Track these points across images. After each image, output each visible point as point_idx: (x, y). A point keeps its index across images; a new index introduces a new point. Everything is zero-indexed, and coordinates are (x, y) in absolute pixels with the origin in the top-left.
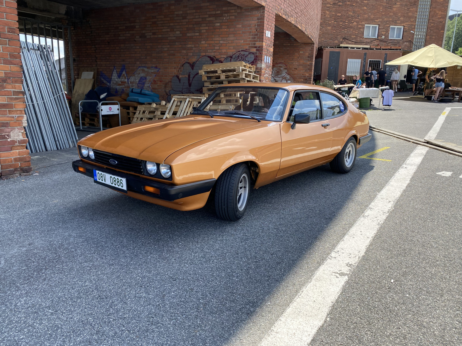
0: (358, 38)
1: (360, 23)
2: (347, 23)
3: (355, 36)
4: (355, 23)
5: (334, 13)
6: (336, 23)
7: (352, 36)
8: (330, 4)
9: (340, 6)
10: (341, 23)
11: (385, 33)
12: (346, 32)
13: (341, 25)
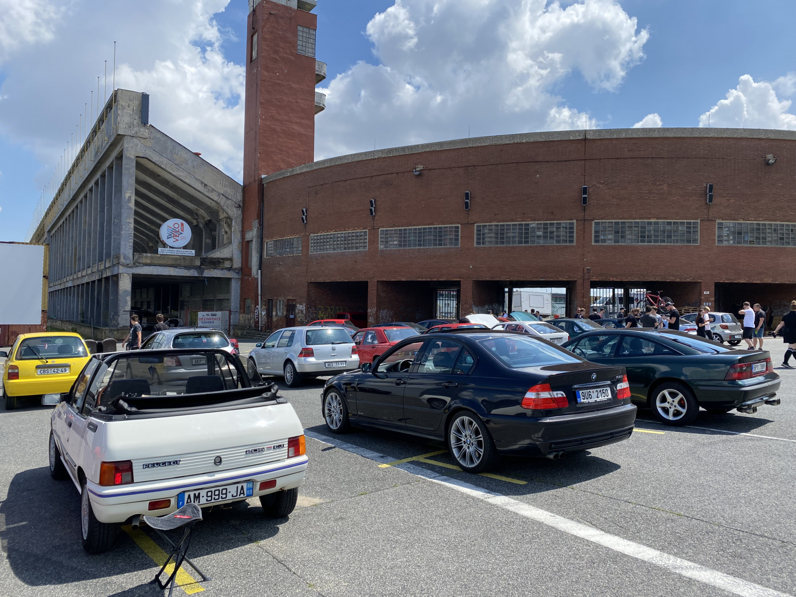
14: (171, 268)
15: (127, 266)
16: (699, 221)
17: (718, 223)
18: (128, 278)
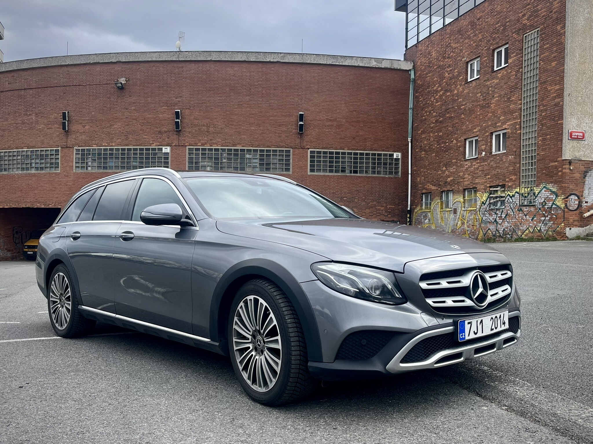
0: (459, 162)
1: (459, 139)
2: (447, 144)
3: (455, 160)
4: (455, 142)
5: (436, 134)
6: (438, 146)
7: (453, 161)
8: (433, 123)
9: (441, 122)
10: (443, 145)
11: (485, 146)
12: (447, 156)
13: (443, 148)
16: (60, 148)
17: (76, 149)
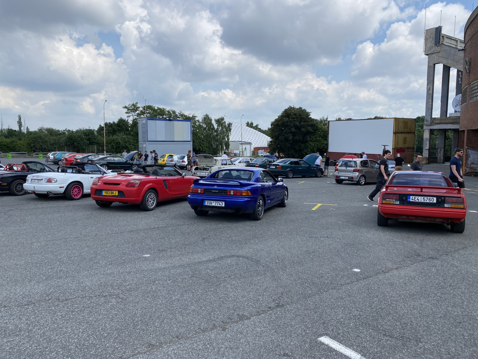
14: (451, 125)
15: (427, 125)
18: (428, 132)
